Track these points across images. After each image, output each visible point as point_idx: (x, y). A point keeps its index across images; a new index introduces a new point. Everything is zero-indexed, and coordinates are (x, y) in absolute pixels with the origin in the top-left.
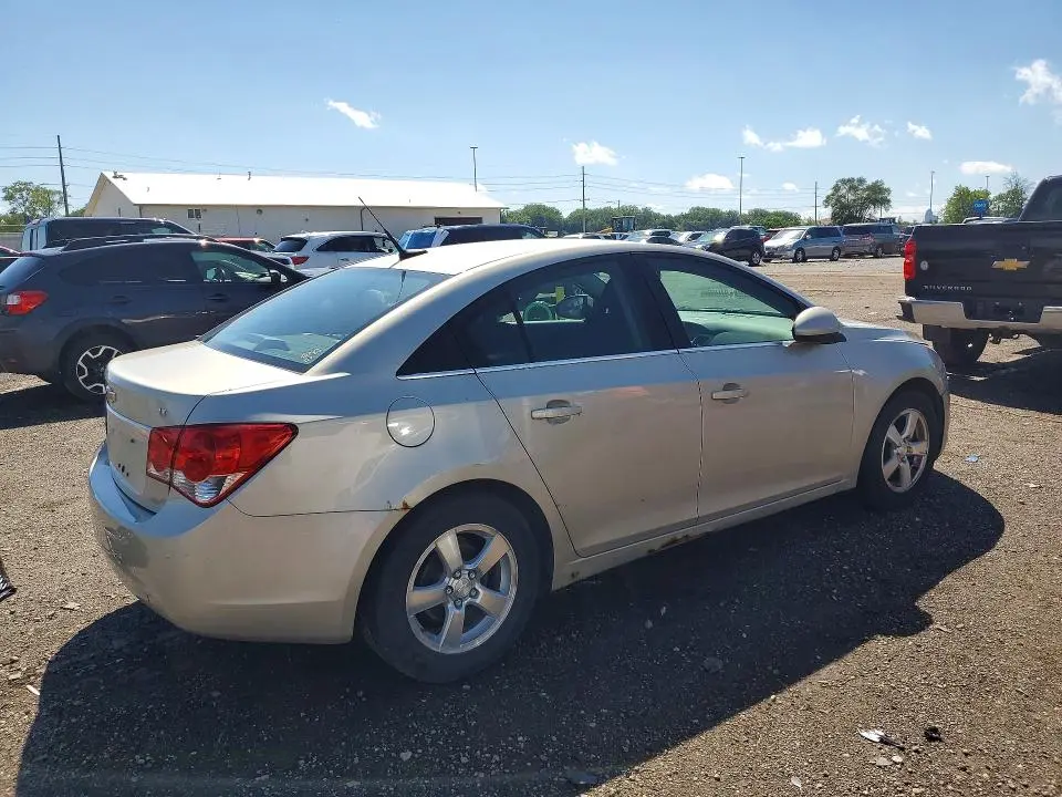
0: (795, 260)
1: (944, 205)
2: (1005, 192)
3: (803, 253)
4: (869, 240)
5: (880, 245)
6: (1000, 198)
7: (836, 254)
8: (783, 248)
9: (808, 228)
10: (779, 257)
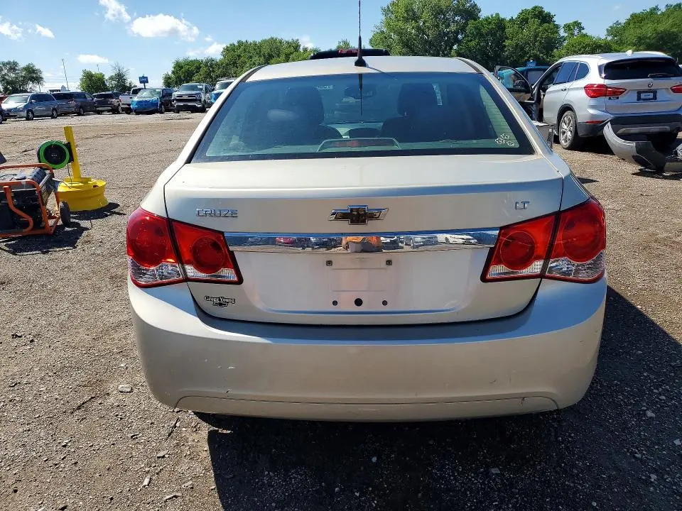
0: (28, 119)
1: (79, 83)
2: (114, 75)
3: (32, 113)
4: (73, 103)
5: (81, 107)
6: (111, 78)
7: (55, 113)
8: (16, 110)
9: (30, 94)
10: (14, 117)
